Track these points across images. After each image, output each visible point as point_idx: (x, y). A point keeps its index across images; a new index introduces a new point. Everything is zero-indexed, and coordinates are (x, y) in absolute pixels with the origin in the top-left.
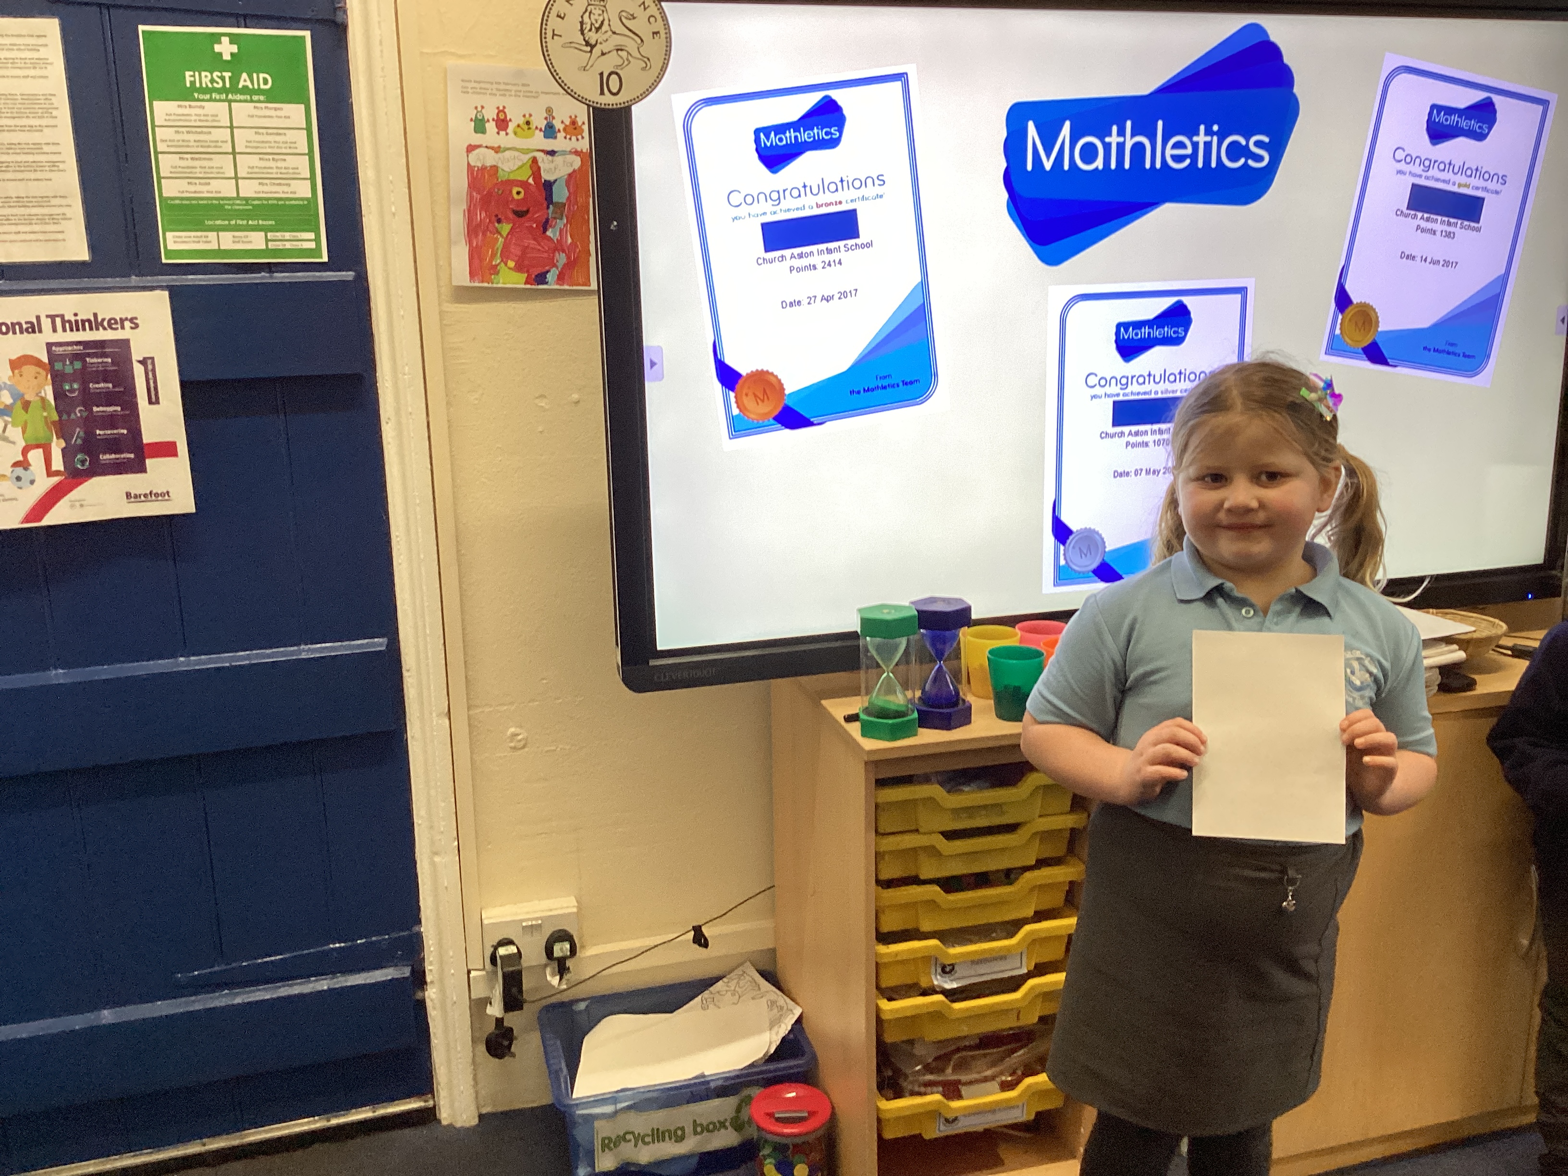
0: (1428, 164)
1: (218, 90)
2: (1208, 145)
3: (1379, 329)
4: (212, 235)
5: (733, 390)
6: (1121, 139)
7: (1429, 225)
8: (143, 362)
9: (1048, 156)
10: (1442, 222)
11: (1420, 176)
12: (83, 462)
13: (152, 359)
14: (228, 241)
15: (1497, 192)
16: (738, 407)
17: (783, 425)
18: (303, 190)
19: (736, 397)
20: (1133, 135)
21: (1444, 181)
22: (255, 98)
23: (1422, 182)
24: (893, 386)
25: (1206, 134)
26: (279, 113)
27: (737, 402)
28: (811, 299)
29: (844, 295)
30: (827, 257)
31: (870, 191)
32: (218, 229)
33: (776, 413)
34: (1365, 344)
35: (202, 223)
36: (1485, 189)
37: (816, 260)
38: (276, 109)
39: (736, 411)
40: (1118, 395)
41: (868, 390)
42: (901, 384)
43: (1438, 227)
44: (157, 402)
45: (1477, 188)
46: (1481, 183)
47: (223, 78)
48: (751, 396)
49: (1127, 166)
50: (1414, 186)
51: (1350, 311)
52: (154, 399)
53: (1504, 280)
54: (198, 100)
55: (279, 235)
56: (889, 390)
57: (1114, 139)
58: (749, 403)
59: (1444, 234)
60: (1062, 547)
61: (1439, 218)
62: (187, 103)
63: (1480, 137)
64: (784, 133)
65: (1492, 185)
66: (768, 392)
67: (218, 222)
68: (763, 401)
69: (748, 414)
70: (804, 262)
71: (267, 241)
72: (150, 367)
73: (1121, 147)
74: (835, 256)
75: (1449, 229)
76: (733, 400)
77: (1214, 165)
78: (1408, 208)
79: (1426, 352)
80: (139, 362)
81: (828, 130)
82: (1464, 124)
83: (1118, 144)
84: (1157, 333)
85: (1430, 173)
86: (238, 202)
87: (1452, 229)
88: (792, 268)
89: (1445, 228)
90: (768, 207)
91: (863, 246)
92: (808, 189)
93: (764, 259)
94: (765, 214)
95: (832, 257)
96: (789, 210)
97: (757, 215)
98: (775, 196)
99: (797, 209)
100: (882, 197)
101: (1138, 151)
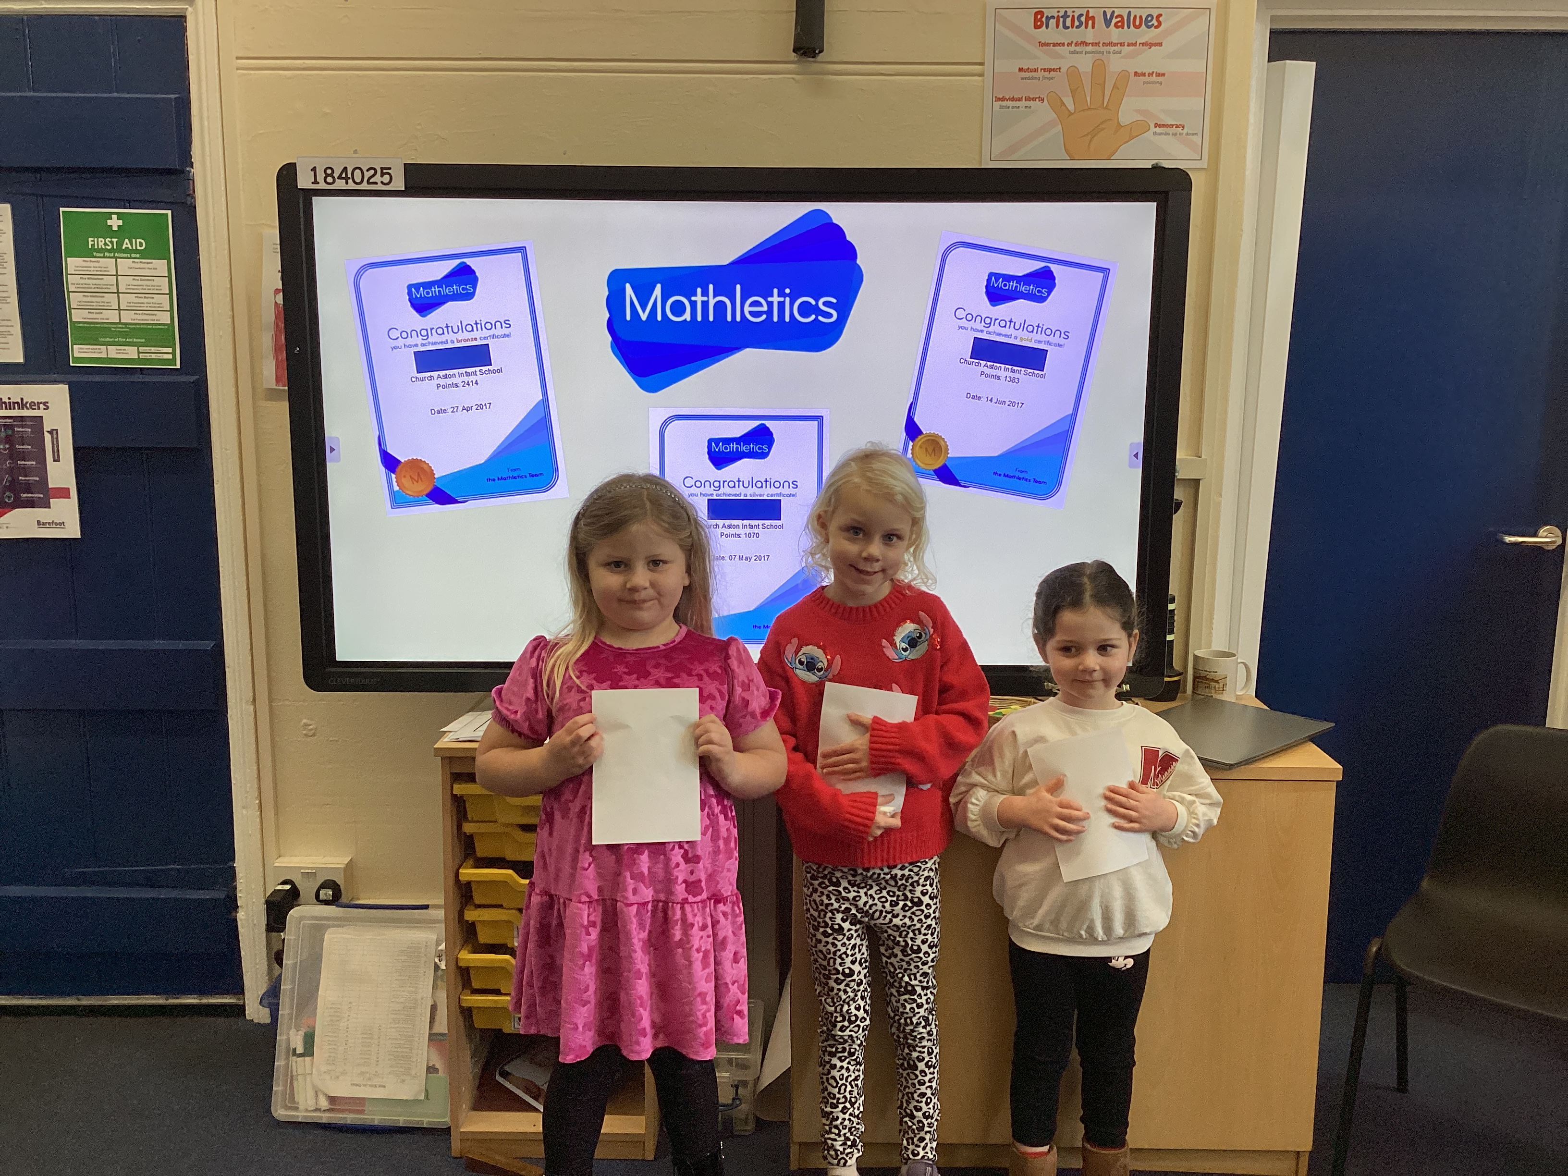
0: (990, 322)
1: (109, 251)
2: (781, 305)
3: (951, 455)
4: (103, 348)
5: (393, 471)
6: (705, 299)
7: (993, 372)
8: (50, 432)
9: (644, 311)
10: (1006, 370)
11: (982, 331)
12: (9, 498)
13: (57, 430)
14: (113, 352)
15: (1060, 346)
16: (398, 485)
17: (433, 501)
18: (165, 318)
19: (396, 478)
20: (715, 296)
21: (1006, 336)
22: (133, 255)
23: (985, 336)
24: (522, 477)
25: (779, 296)
26: (150, 266)
27: (398, 482)
28: (455, 409)
29: (480, 407)
30: (466, 379)
31: (499, 331)
32: (107, 344)
33: (427, 491)
34: (937, 467)
35: (97, 339)
36: (1049, 343)
37: (457, 380)
38: (148, 263)
39: (396, 488)
40: (712, 495)
41: (502, 478)
42: (528, 476)
43: (1001, 373)
44: (59, 461)
45: (1040, 342)
47: (112, 242)
48: (408, 477)
49: (711, 319)
50: (977, 340)
51: (920, 439)
52: (56, 459)
53: (1073, 417)
54: (96, 257)
55: (147, 349)
56: (519, 480)
57: (699, 298)
58: (406, 482)
59: (1008, 379)
61: (1003, 366)
62: (88, 259)
64: (430, 289)
65: (1054, 340)
66: (422, 476)
67: (108, 339)
68: (417, 482)
69: (405, 491)
70: (449, 381)
71: (139, 353)
72: (55, 436)
73: (705, 304)
74: (473, 378)
75: (1012, 375)
76: (394, 480)
77: (787, 319)
78: (972, 357)
79: (997, 477)
80: (48, 432)
81: (465, 286)
82: (1023, 289)
83: (703, 302)
84: (744, 448)
85: (991, 329)
86: (120, 326)
87: (1016, 375)
88: (438, 386)
89: (1010, 374)
90: (419, 341)
91: (495, 371)
92: (450, 329)
93: (416, 378)
94: (416, 345)
95: (470, 379)
96: (435, 343)
97: (410, 346)
98: (424, 333)
99: (442, 343)
100: (508, 336)
101: (720, 307)
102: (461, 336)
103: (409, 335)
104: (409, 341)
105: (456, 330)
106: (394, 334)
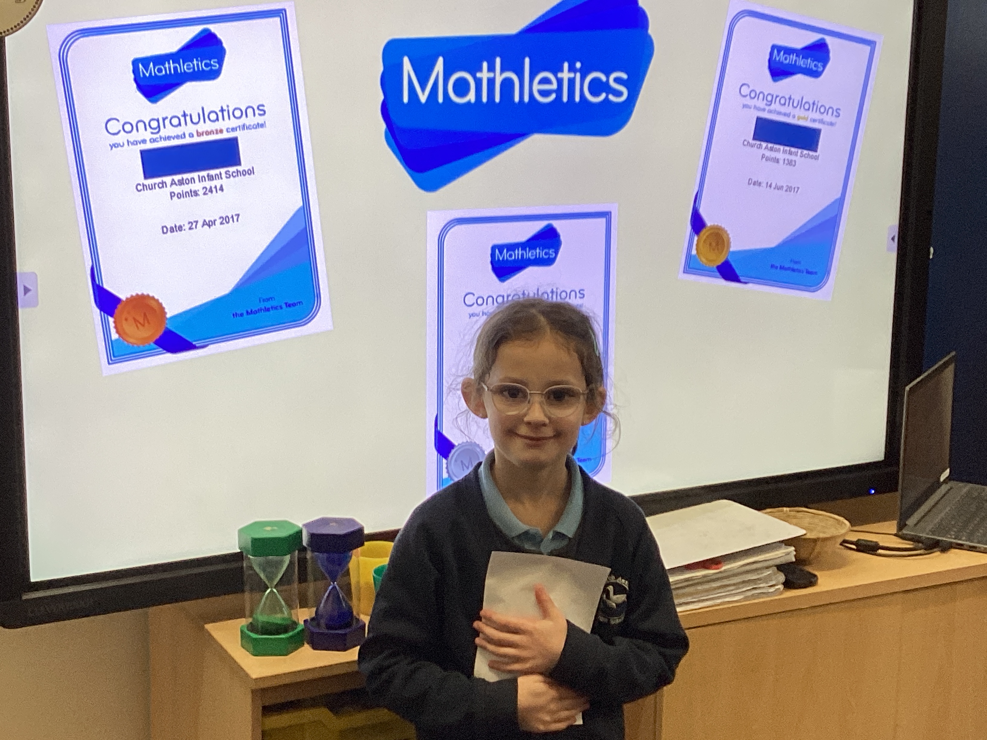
0: (770, 99)
2: (572, 82)
3: (732, 249)
5: (112, 316)
6: (491, 75)
7: (773, 154)
9: (423, 89)
10: (785, 152)
11: (764, 110)
15: (832, 124)
16: (117, 332)
17: (164, 348)
19: (115, 322)
20: (503, 70)
21: (785, 114)
23: (765, 115)
24: (276, 308)
25: (570, 71)
27: (116, 327)
28: (193, 225)
29: (225, 220)
30: (208, 184)
31: (251, 120)
33: (157, 336)
34: (719, 263)
36: (821, 121)
37: (197, 186)
39: (115, 336)
41: (252, 312)
42: (284, 306)
43: (781, 156)
45: (814, 121)
46: (817, 116)
48: (131, 321)
49: (497, 99)
50: (759, 119)
51: (704, 233)
53: (840, 202)
56: (272, 312)
57: (484, 75)
58: (129, 328)
59: (786, 162)
60: (444, 461)
61: (782, 148)
63: (815, 74)
64: (163, 64)
65: (828, 118)
66: (149, 316)
68: (143, 325)
69: (128, 339)
70: (186, 188)
73: (491, 82)
74: (217, 183)
75: (791, 158)
76: (112, 325)
77: (577, 99)
78: (754, 139)
79: (773, 270)
81: (208, 61)
82: (801, 62)
83: (489, 79)
85: (773, 107)
87: (793, 158)
88: (172, 195)
89: (787, 156)
90: (147, 135)
91: (245, 173)
92: (188, 118)
93: (143, 185)
94: (144, 141)
95: (213, 183)
96: (169, 138)
97: (135, 143)
98: (154, 124)
99: (178, 137)
100: (262, 126)
101: (507, 84)
102: (202, 127)
103: (135, 127)
104: (134, 136)
105: (195, 120)
106: (114, 127)
